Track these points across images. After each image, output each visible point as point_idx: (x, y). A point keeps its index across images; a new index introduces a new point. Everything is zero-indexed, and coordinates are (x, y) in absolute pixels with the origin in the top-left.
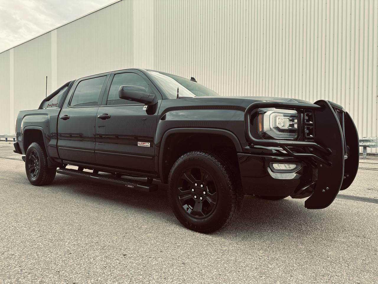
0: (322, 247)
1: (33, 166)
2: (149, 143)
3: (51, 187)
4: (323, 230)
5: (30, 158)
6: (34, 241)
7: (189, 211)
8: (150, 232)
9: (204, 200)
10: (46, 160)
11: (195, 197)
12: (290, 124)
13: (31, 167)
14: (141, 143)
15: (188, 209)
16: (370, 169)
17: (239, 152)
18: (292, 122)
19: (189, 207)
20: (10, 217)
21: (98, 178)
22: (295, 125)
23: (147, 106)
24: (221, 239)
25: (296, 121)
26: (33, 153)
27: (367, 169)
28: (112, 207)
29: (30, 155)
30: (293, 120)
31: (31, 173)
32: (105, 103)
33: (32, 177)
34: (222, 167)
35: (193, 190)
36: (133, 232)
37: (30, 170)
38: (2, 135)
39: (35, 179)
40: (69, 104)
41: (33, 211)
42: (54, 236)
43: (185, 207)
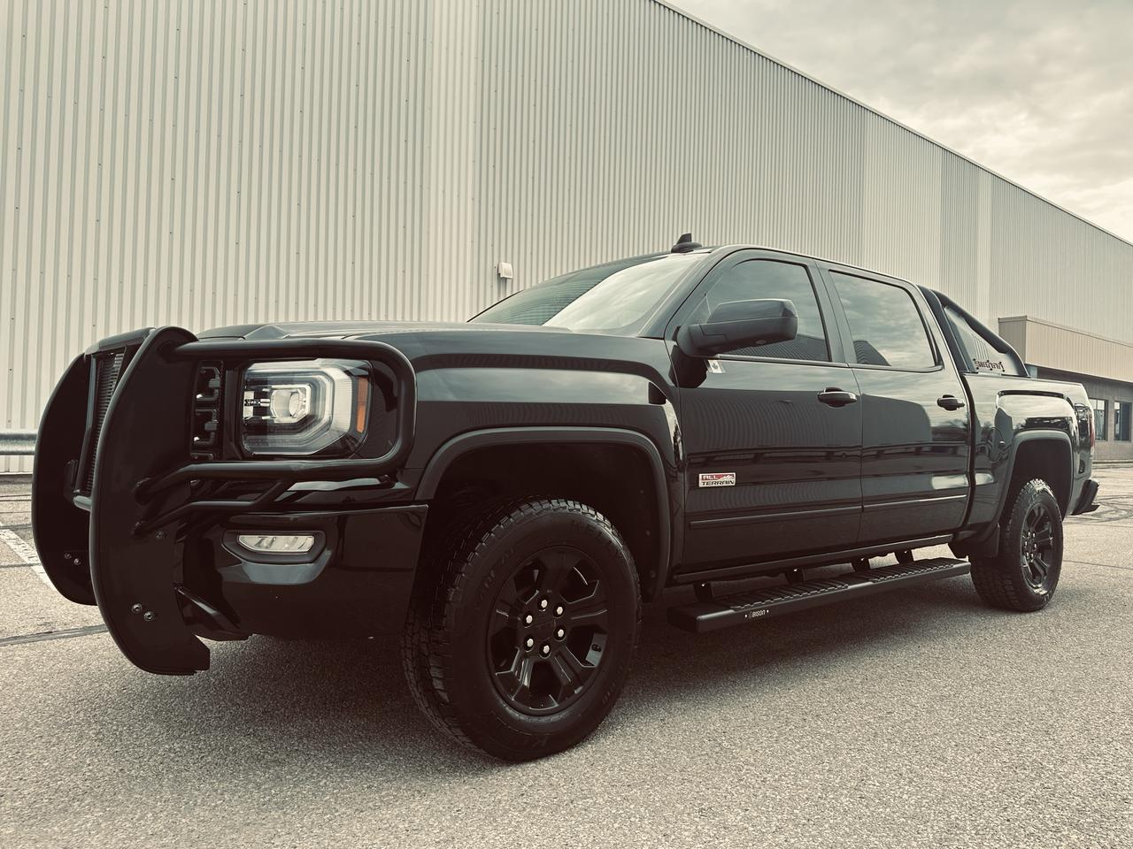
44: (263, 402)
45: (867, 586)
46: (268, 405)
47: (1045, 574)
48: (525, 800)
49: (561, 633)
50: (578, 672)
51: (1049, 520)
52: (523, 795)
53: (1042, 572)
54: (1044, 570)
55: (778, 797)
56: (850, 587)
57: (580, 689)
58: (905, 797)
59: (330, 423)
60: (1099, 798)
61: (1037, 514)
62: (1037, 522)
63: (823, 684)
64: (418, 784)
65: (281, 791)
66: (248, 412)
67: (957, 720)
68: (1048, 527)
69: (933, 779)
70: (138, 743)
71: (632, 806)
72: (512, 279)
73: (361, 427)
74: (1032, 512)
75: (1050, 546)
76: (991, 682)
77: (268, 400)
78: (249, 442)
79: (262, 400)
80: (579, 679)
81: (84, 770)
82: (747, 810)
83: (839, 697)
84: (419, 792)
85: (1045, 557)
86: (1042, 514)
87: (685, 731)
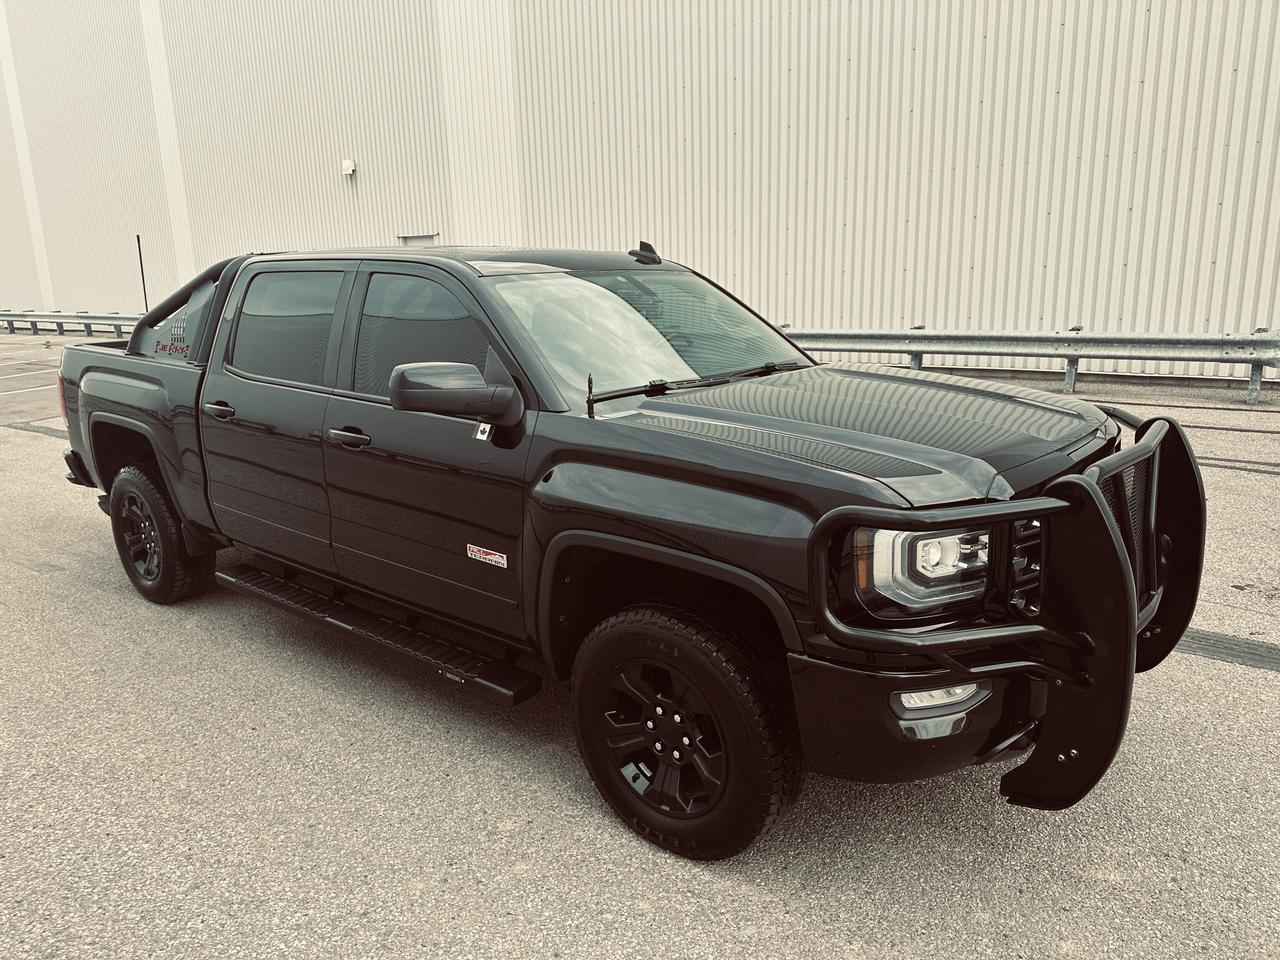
0: (1045, 916)
1: (139, 540)
2: (505, 556)
3: (206, 607)
4: (1059, 826)
5: (124, 515)
6: (179, 908)
7: (641, 786)
8: (523, 856)
9: (685, 761)
10: (179, 529)
11: (658, 746)
12: (963, 551)
13: (133, 543)
14: (479, 551)
15: (635, 778)
16: (1261, 468)
17: (793, 651)
18: (969, 546)
19: (640, 769)
20: (93, 783)
21: (350, 628)
22: (980, 552)
23: (488, 427)
24: (739, 886)
25: (985, 539)
26: (133, 501)
27: (1250, 470)
28: (403, 718)
29: (124, 506)
30: (974, 541)
31: (136, 561)
32: (349, 384)
33: (139, 573)
34: (741, 681)
35: (650, 724)
36: (470, 854)
37: (131, 553)
38: (18, 313)
39: (150, 583)
40: (229, 358)
41: (161, 748)
42: (235, 885)
43: (629, 771)
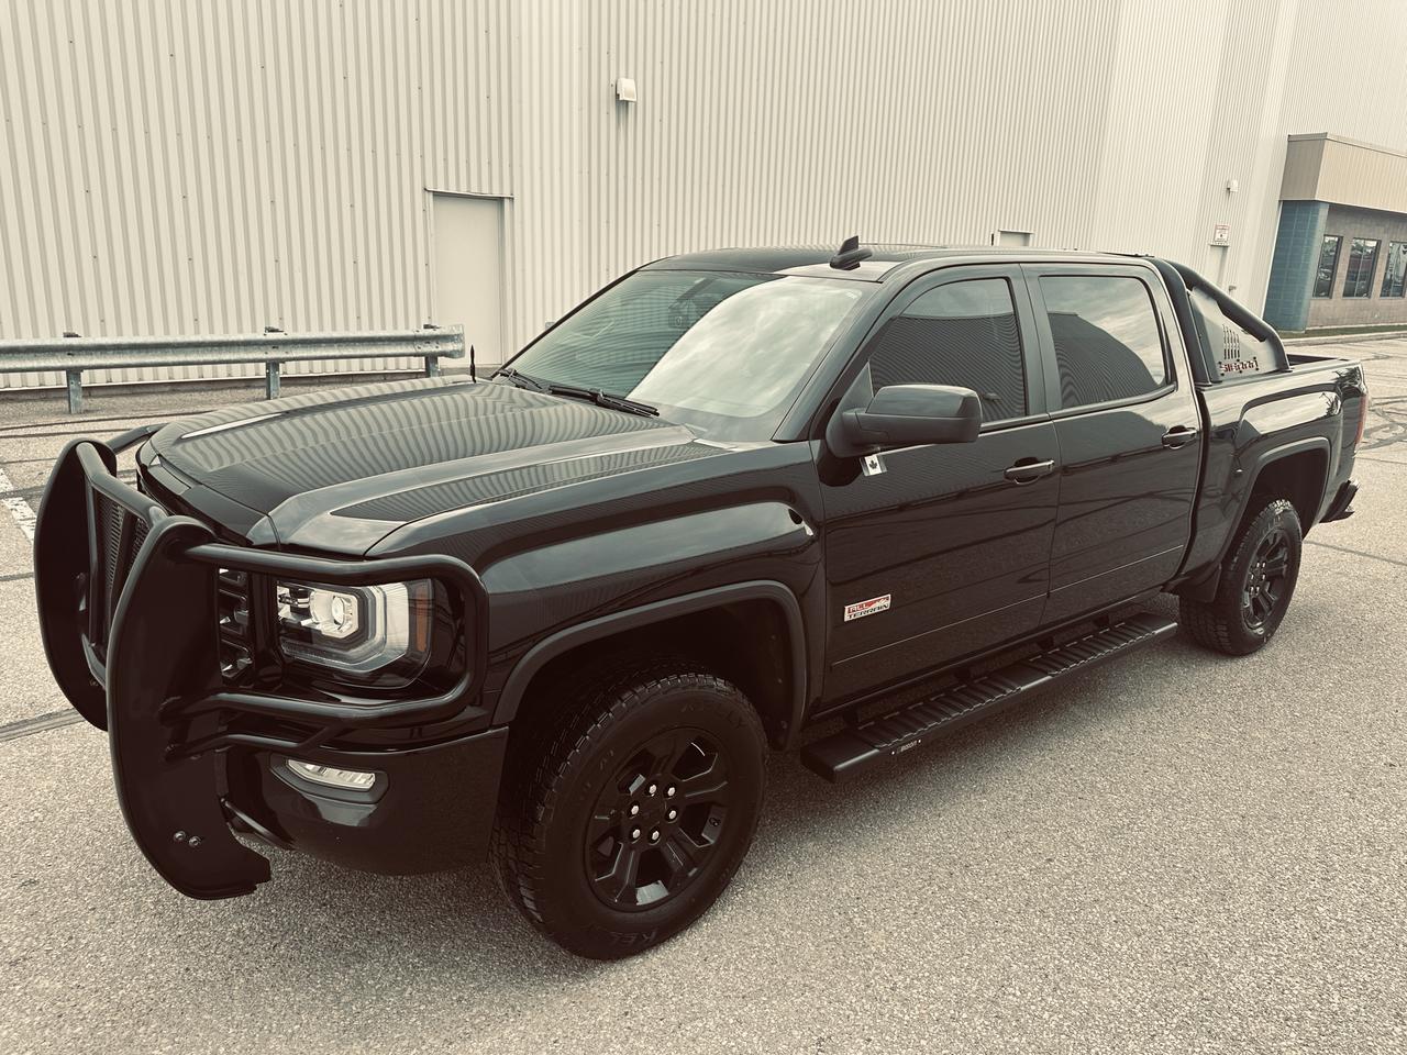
44: (301, 603)
45: (1045, 683)
46: (305, 606)
47: (1271, 609)
48: (628, 1024)
49: (673, 814)
50: (691, 853)
51: (1286, 546)
52: (626, 1014)
53: (1266, 607)
54: (1270, 604)
55: (907, 1018)
56: (1022, 688)
57: (695, 870)
58: (1046, 1016)
59: (384, 641)
60: (1260, 1018)
61: (1271, 542)
62: (1269, 551)
63: (980, 805)
64: (512, 994)
65: (363, 1008)
66: (285, 612)
67: (1125, 873)
68: (1282, 555)
69: (1080, 983)
70: (201, 920)
71: (745, 1034)
72: (636, 103)
73: (422, 645)
74: (1267, 541)
75: (1282, 576)
76: (1176, 800)
77: (307, 600)
78: (290, 646)
79: (299, 600)
80: (691, 861)
81: (146, 970)
82: (869, 1040)
83: (996, 830)
84: (513, 1008)
85: (1273, 589)
86: (1278, 540)
87: (814, 895)
